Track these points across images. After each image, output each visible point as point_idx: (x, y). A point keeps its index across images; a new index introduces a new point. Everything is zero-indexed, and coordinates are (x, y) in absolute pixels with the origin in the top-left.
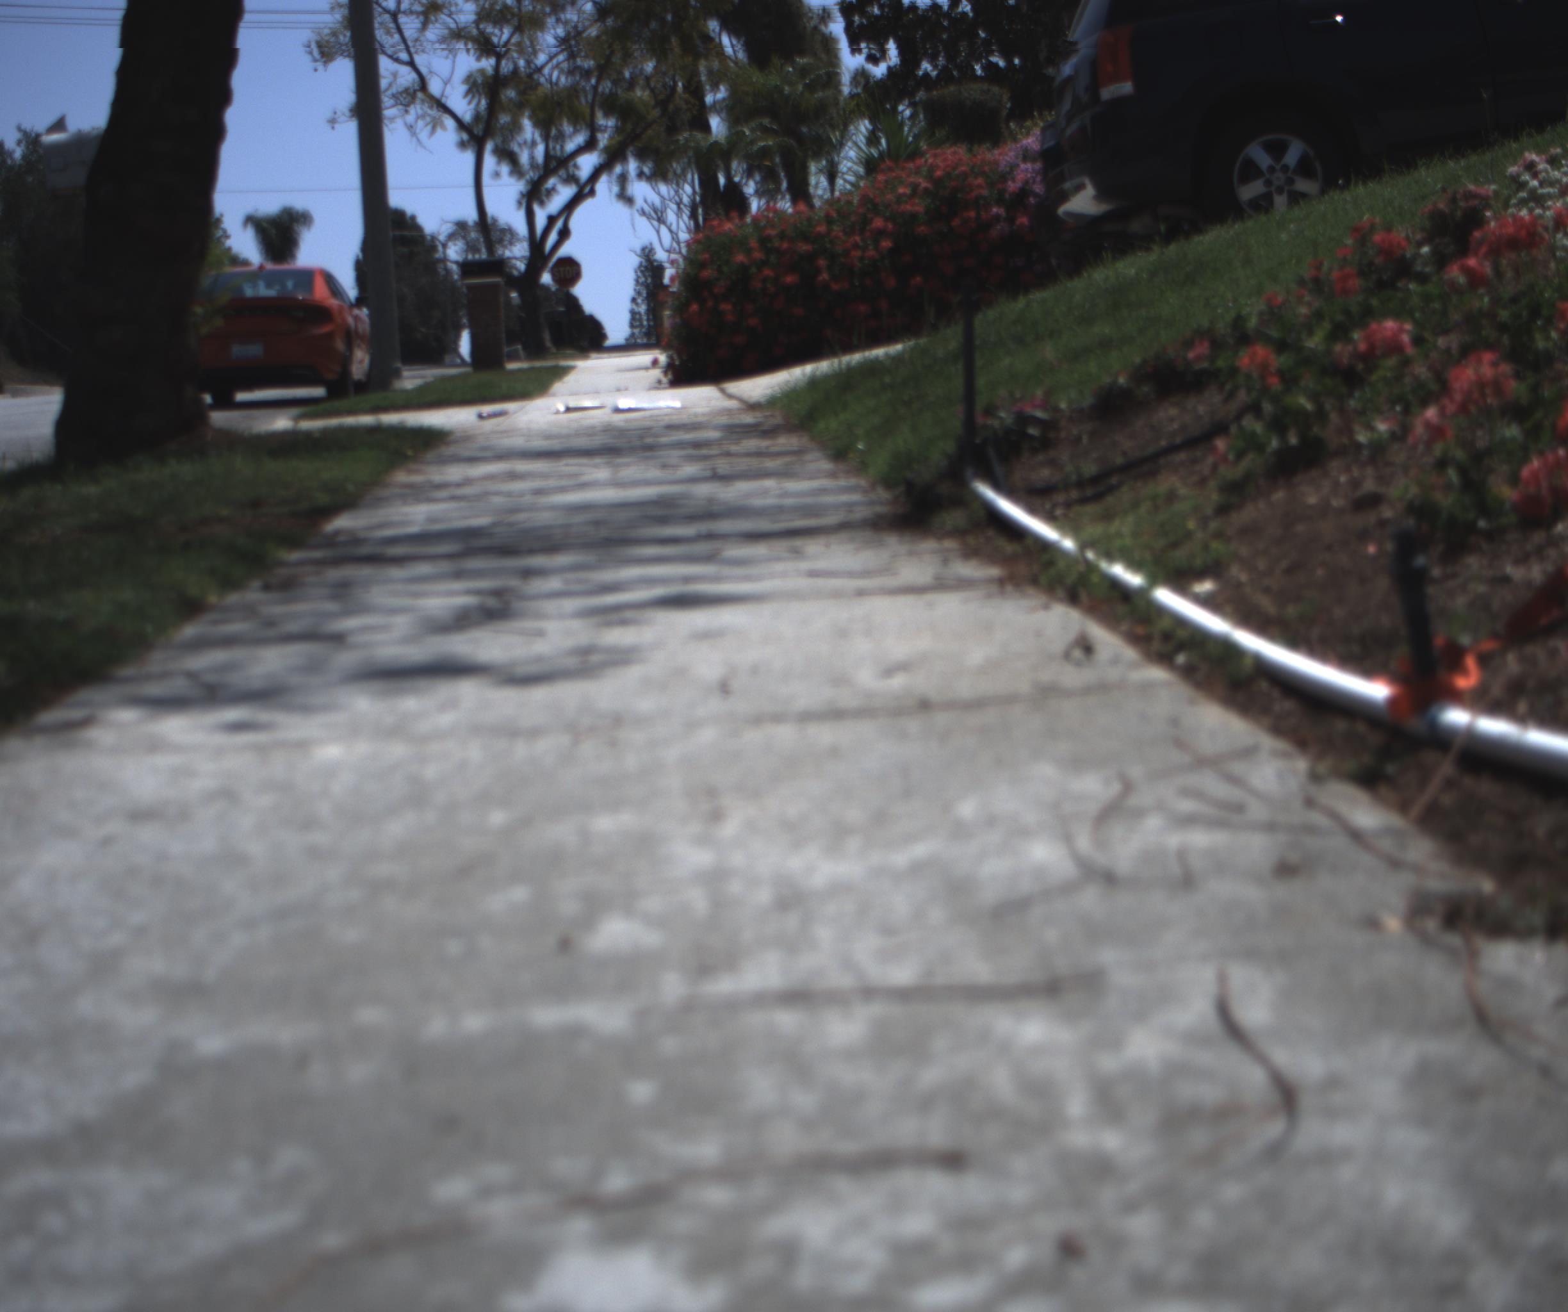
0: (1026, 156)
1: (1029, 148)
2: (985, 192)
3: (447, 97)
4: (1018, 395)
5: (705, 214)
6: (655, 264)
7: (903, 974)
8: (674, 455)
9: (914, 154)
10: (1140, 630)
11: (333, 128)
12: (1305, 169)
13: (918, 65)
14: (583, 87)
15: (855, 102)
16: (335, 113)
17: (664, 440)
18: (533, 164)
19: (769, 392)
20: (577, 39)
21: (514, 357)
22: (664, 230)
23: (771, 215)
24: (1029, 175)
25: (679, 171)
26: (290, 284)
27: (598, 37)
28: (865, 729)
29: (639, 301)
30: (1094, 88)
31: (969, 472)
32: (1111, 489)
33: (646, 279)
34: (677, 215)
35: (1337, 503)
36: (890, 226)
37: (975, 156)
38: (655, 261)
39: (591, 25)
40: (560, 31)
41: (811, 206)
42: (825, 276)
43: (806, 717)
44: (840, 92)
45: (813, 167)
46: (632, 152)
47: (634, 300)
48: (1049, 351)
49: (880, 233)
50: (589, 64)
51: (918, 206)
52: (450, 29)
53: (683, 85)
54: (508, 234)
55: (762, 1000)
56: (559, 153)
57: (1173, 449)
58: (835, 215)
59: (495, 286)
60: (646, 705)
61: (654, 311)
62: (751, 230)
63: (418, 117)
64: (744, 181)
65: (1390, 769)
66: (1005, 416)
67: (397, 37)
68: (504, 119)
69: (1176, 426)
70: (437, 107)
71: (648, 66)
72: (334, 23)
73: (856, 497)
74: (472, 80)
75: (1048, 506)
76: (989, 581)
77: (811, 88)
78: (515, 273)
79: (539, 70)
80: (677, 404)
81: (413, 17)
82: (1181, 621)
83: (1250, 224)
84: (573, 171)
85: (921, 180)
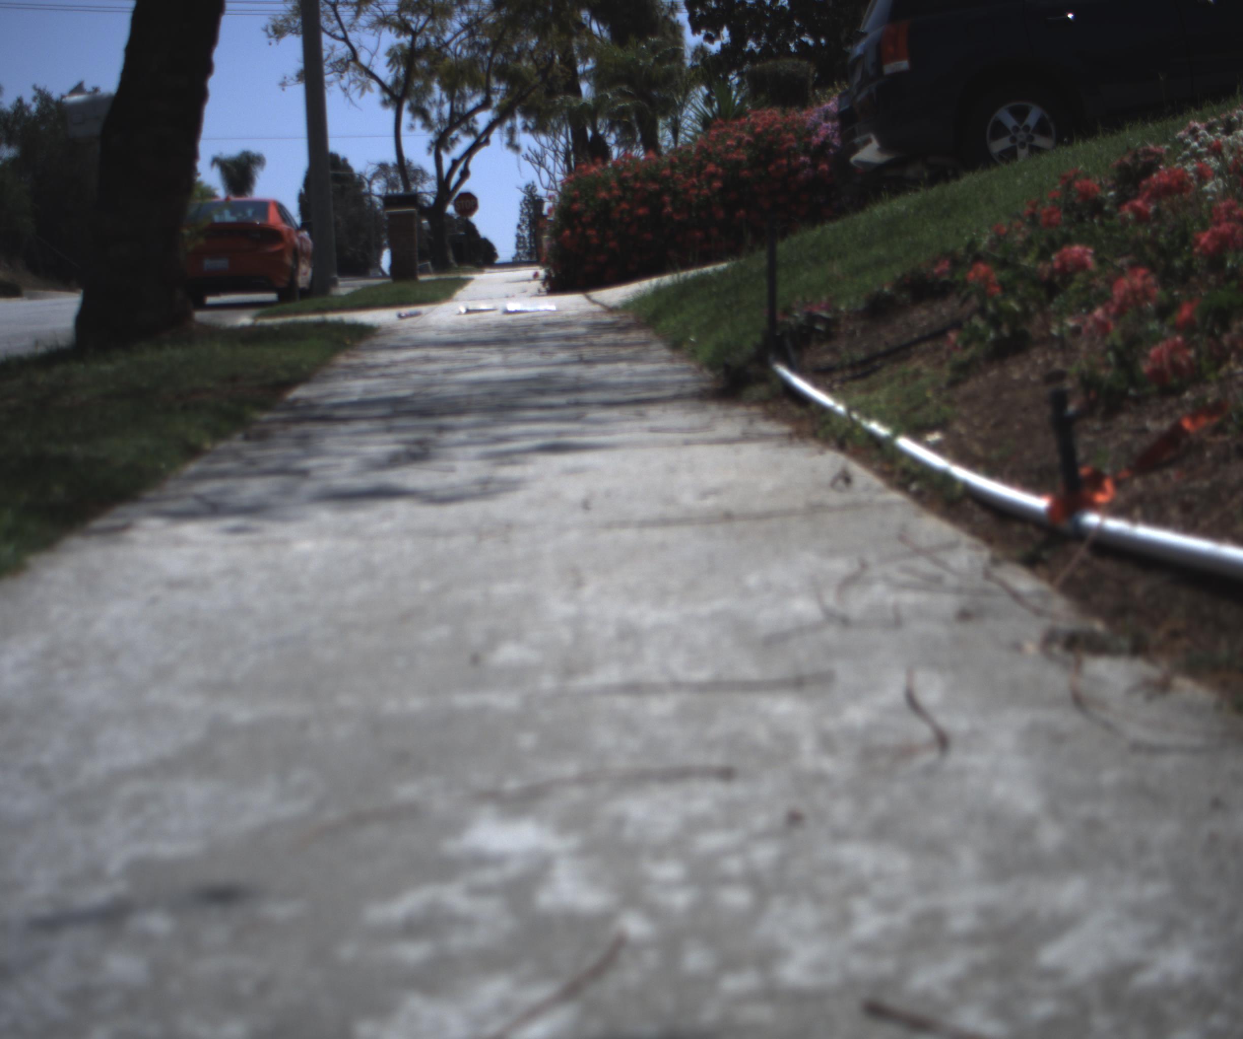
0: (827, 117)
1: (829, 110)
2: (795, 145)
3: (373, 66)
4: (809, 300)
5: (576, 159)
6: (536, 198)
7: (702, 675)
8: (550, 345)
9: (740, 113)
10: (887, 468)
11: (283, 90)
12: (1042, 128)
13: (744, 43)
14: (481, 58)
15: (695, 73)
16: (285, 78)
17: (543, 334)
18: (441, 120)
19: (624, 298)
20: (478, 24)
21: (424, 271)
22: (543, 172)
23: (628, 161)
24: (829, 132)
25: (556, 125)
26: (250, 212)
27: (494, 24)
28: (687, 532)
29: (523, 227)
30: (879, 65)
31: (771, 357)
32: (875, 370)
33: (529, 210)
34: (554, 160)
35: (1034, 378)
36: (720, 170)
37: (787, 116)
38: (537, 196)
39: (489, 14)
40: (465, 19)
41: (659, 154)
42: (669, 209)
43: (644, 524)
44: (683, 64)
45: (661, 123)
46: (519, 110)
47: (519, 227)
48: (836, 268)
49: (712, 176)
50: (486, 40)
51: (742, 155)
52: (377, 16)
53: (560, 58)
54: (421, 174)
55: (608, 690)
56: (461, 110)
57: (923, 339)
58: (677, 161)
59: (411, 215)
60: (530, 516)
61: (535, 235)
62: (611, 173)
63: (350, 82)
64: (607, 133)
65: (1045, 555)
66: (799, 316)
67: (336, 23)
68: (418, 83)
69: (925, 323)
70: (366, 74)
71: (532, 42)
72: (285, 11)
73: (687, 376)
74: (393, 53)
75: (828, 382)
76: (782, 435)
77: (659, 61)
78: (426, 205)
79: (446, 44)
80: (553, 308)
81: (348, 7)
82: (915, 461)
83: (994, 171)
84: (472, 125)
85: (744, 135)
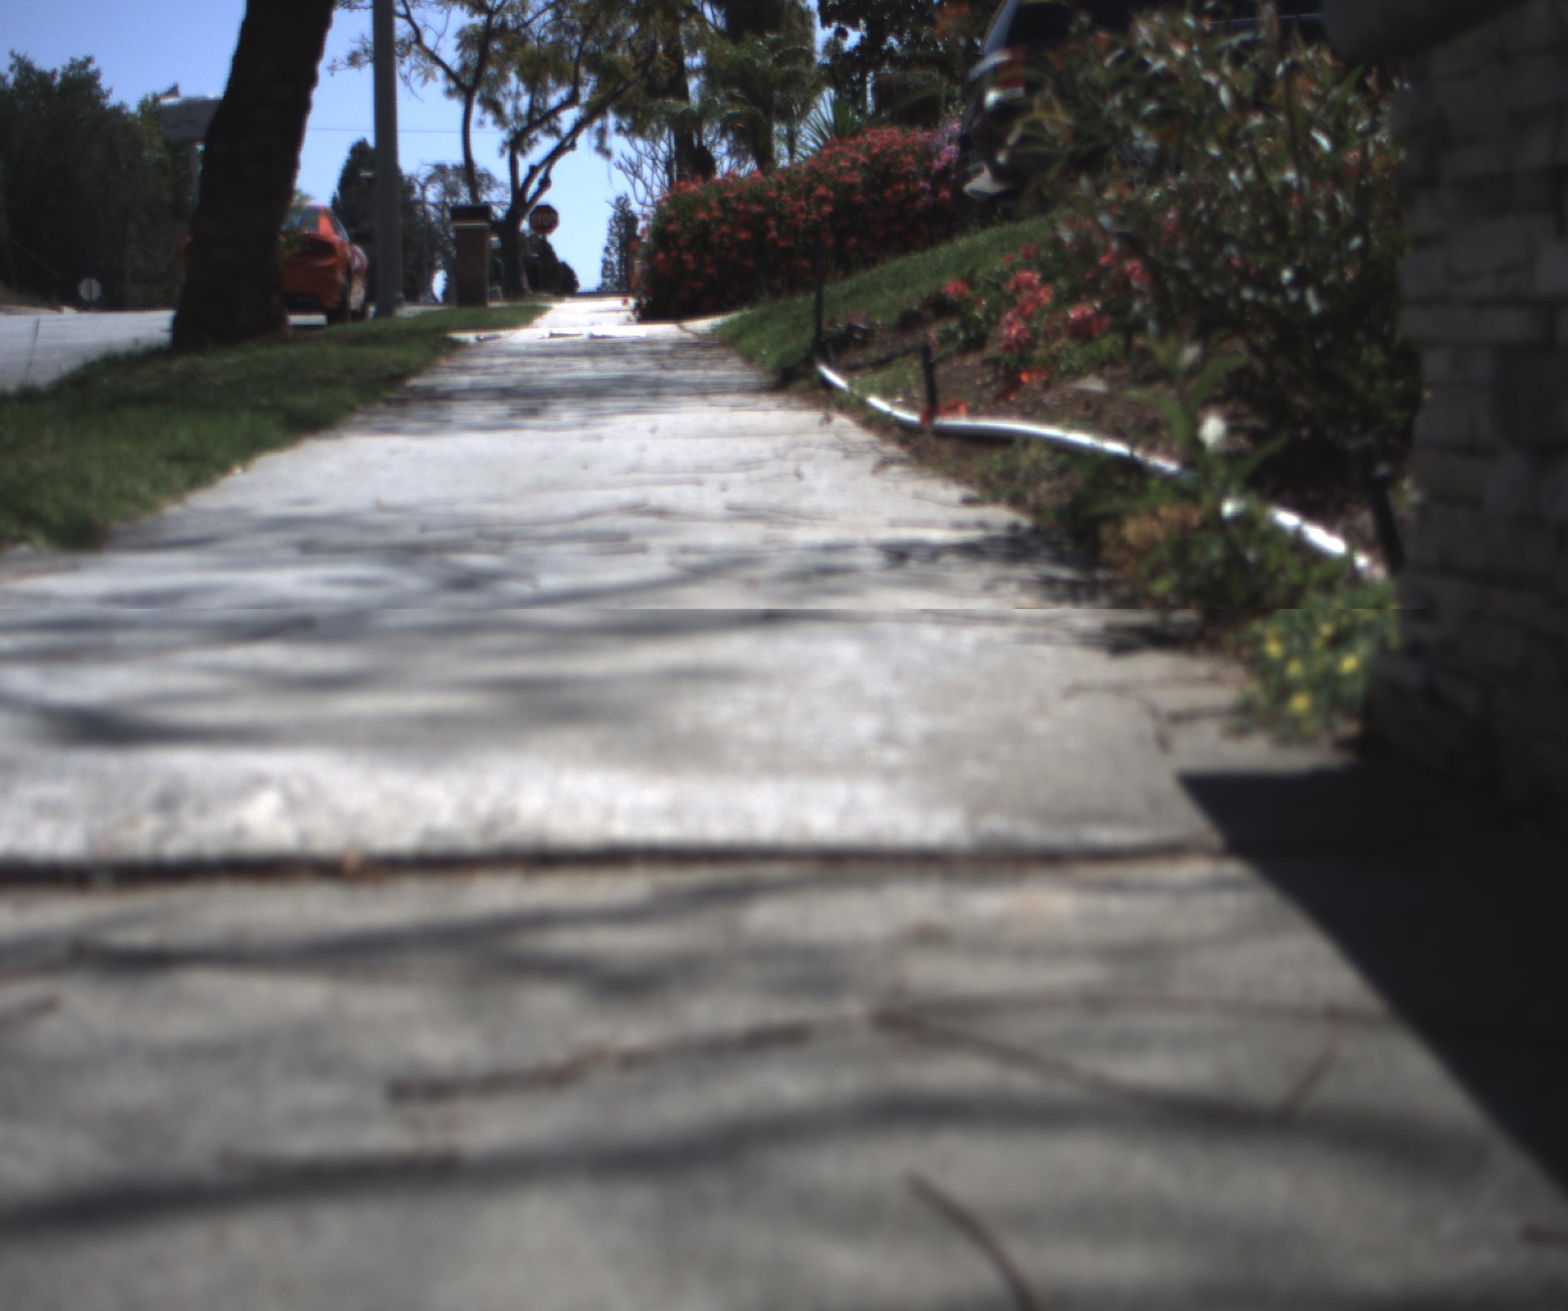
0: (951, 139)
1: (953, 132)
2: (914, 169)
3: (440, 50)
4: (850, 313)
5: (680, 170)
6: (629, 215)
9: (857, 132)
13: (883, 40)
14: (568, 43)
15: (825, 71)
16: (335, 61)
18: (517, 115)
20: (565, 2)
21: (494, 297)
22: (639, 184)
23: (732, 179)
24: (953, 156)
25: (656, 129)
27: (588, 4)
29: (612, 251)
31: (817, 359)
33: (620, 229)
34: (652, 170)
36: (831, 194)
37: (907, 137)
38: (629, 212)
41: (772, 173)
42: (774, 234)
45: (776, 131)
46: (611, 108)
47: (607, 250)
49: (823, 199)
50: (575, 22)
51: (857, 178)
53: (664, 48)
54: (489, 179)
56: (541, 105)
58: (784, 182)
59: (476, 230)
61: (625, 262)
62: (712, 193)
63: (413, 68)
64: (717, 140)
66: (841, 326)
68: (491, 70)
70: (431, 60)
71: (630, 28)
73: (751, 379)
74: (464, 35)
77: (779, 62)
78: (495, 218)
79: (526, 24)
84: (555, 124)
85: (860, 156)
